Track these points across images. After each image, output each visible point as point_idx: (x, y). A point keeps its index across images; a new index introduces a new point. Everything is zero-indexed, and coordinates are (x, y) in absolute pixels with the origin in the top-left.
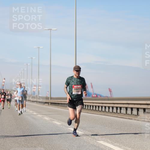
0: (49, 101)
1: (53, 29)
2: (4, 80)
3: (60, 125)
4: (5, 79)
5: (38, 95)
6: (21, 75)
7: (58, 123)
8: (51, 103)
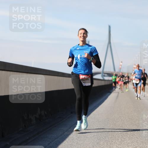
4: (122, 62)
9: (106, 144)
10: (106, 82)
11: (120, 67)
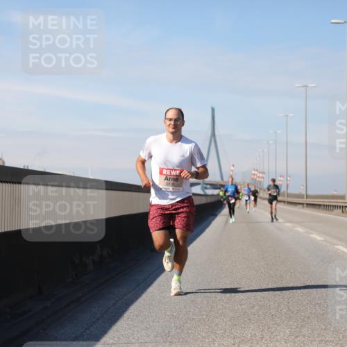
0: (304, 200)
1: (310, 85)
2: (232, 168)
3: (321, 241)
4: (233, 166)
5: (286, 190)
6: (258, 159)
7: (318, 238)
8: (307, 204)
9: (205, 302)
10: (209, 198)
11: (231, 173)
